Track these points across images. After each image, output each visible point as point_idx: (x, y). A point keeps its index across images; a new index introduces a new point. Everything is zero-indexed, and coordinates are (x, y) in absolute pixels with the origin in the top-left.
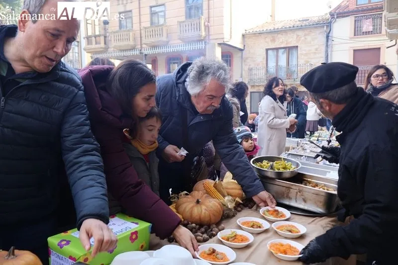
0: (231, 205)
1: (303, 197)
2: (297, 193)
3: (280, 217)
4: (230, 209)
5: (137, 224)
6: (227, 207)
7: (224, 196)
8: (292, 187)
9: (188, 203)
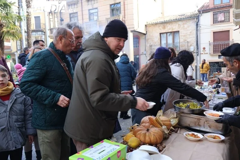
0: (167, 132)
1: (208, 124)
2: (204, 122)
3: (197, 138)
4: (166, 134)
5: (118, 146)
6: (165, 133)
7: (162, 126)
8: (201, 118)
9: (142, 131)
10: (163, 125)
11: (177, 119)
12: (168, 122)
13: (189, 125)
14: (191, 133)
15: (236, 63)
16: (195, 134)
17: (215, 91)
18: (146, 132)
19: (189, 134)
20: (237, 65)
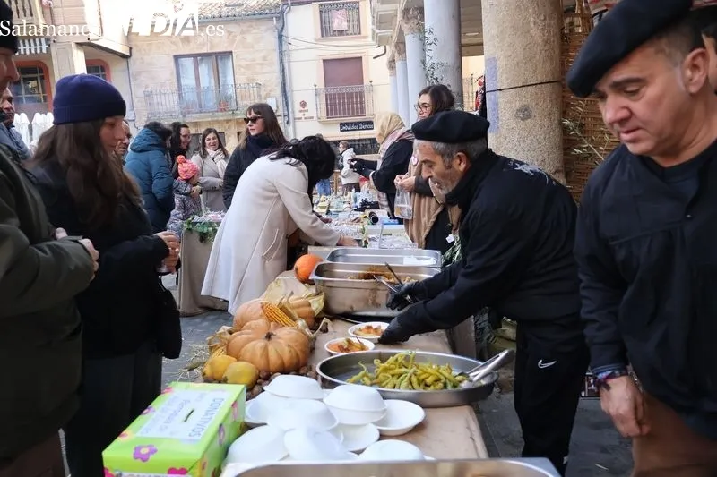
0: (309, 333)
6: (309, 336)
7: (295, 320)
10: (296, 316)
11: (321, 298)
12: (307, 309)
13: (352, 308)
14: (363, 325)
15: (458, 161)
16: (374, 327)
17: (365, 217)
18: (266, 341)
19: (360, 330)
20: (463, 166)
